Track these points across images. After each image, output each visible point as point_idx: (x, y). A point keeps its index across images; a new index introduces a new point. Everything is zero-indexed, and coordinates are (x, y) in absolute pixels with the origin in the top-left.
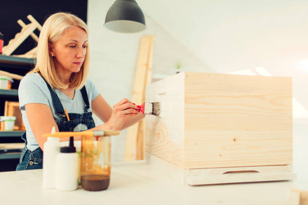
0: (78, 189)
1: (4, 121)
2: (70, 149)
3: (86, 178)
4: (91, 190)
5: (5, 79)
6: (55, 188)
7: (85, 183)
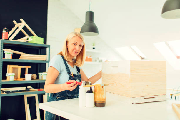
0: (94, 107)
1: (9, 76)
2: (90, 91)
3: (98, 102)
4: (100, 107)
5: (9, 53)
6: (86, 107)
7: (97, 104)
